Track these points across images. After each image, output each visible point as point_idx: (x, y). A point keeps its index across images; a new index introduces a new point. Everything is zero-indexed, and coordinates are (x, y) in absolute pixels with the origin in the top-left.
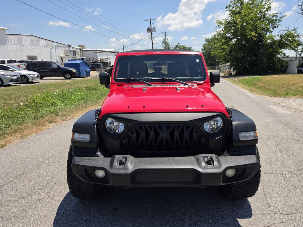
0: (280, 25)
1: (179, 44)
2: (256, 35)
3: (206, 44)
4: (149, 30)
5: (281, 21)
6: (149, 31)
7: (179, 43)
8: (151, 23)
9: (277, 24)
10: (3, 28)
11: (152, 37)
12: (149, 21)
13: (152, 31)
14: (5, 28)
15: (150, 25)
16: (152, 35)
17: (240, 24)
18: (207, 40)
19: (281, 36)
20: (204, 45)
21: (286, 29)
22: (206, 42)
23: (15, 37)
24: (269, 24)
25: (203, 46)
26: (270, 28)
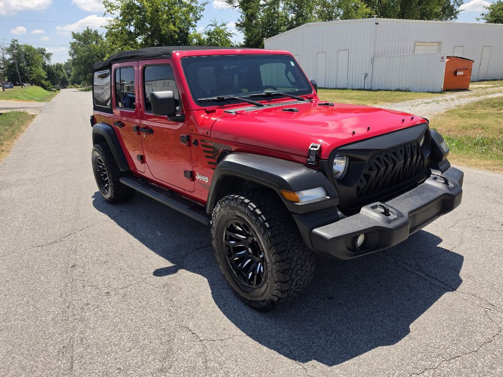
0: (202, 16)
1: (15, 43)
2: (178, 30)
3: (75, 43)
5: (203, 10)
7: (17, 41)
9: (199, 14)
17: (149, 11)
18: (75, 36)
19: (209, 34)
20: (73, 45)
21: (212, 23)
22: (75, 40)
24: (188, 12)
25: (70, 45)
26: (192, 21)
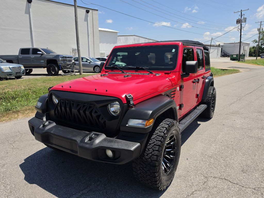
4: (239, 21)
6: (238, 23)
8: (242, 15)
10: (116, 31)
11: (241, 28)
12: (240, 12)
13: (242, 22)
14: (117, 32)
15: (240, 16)
16: (241, 27)
23: (123, 37)
